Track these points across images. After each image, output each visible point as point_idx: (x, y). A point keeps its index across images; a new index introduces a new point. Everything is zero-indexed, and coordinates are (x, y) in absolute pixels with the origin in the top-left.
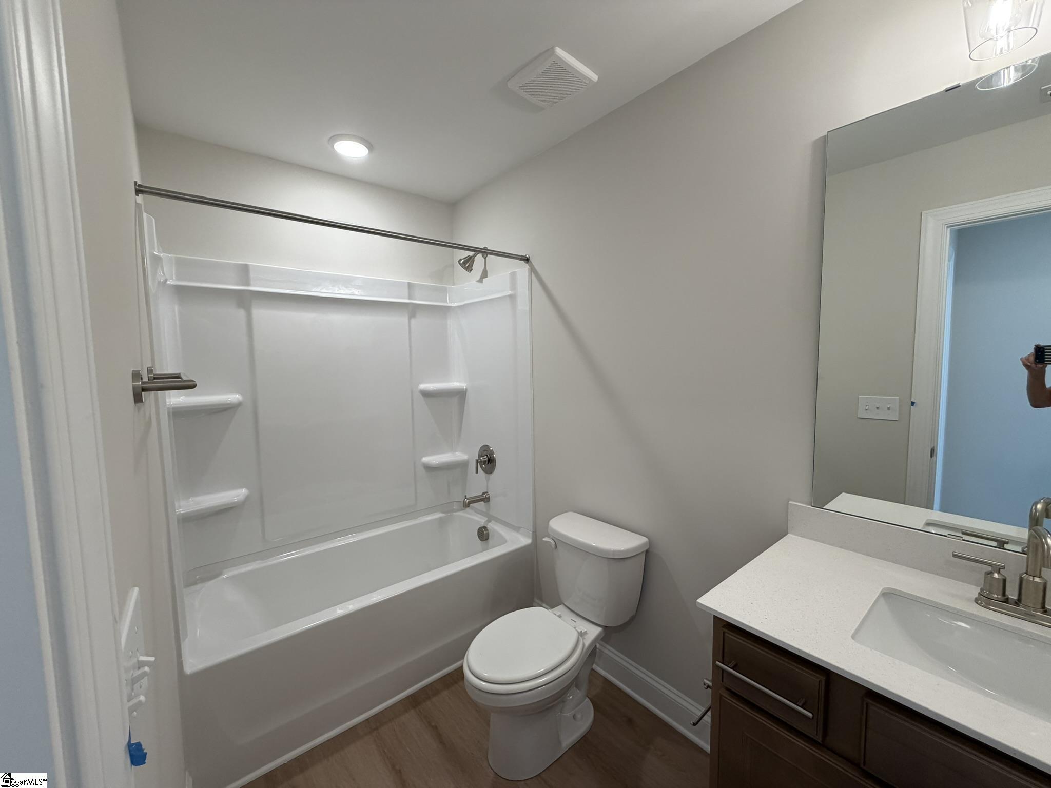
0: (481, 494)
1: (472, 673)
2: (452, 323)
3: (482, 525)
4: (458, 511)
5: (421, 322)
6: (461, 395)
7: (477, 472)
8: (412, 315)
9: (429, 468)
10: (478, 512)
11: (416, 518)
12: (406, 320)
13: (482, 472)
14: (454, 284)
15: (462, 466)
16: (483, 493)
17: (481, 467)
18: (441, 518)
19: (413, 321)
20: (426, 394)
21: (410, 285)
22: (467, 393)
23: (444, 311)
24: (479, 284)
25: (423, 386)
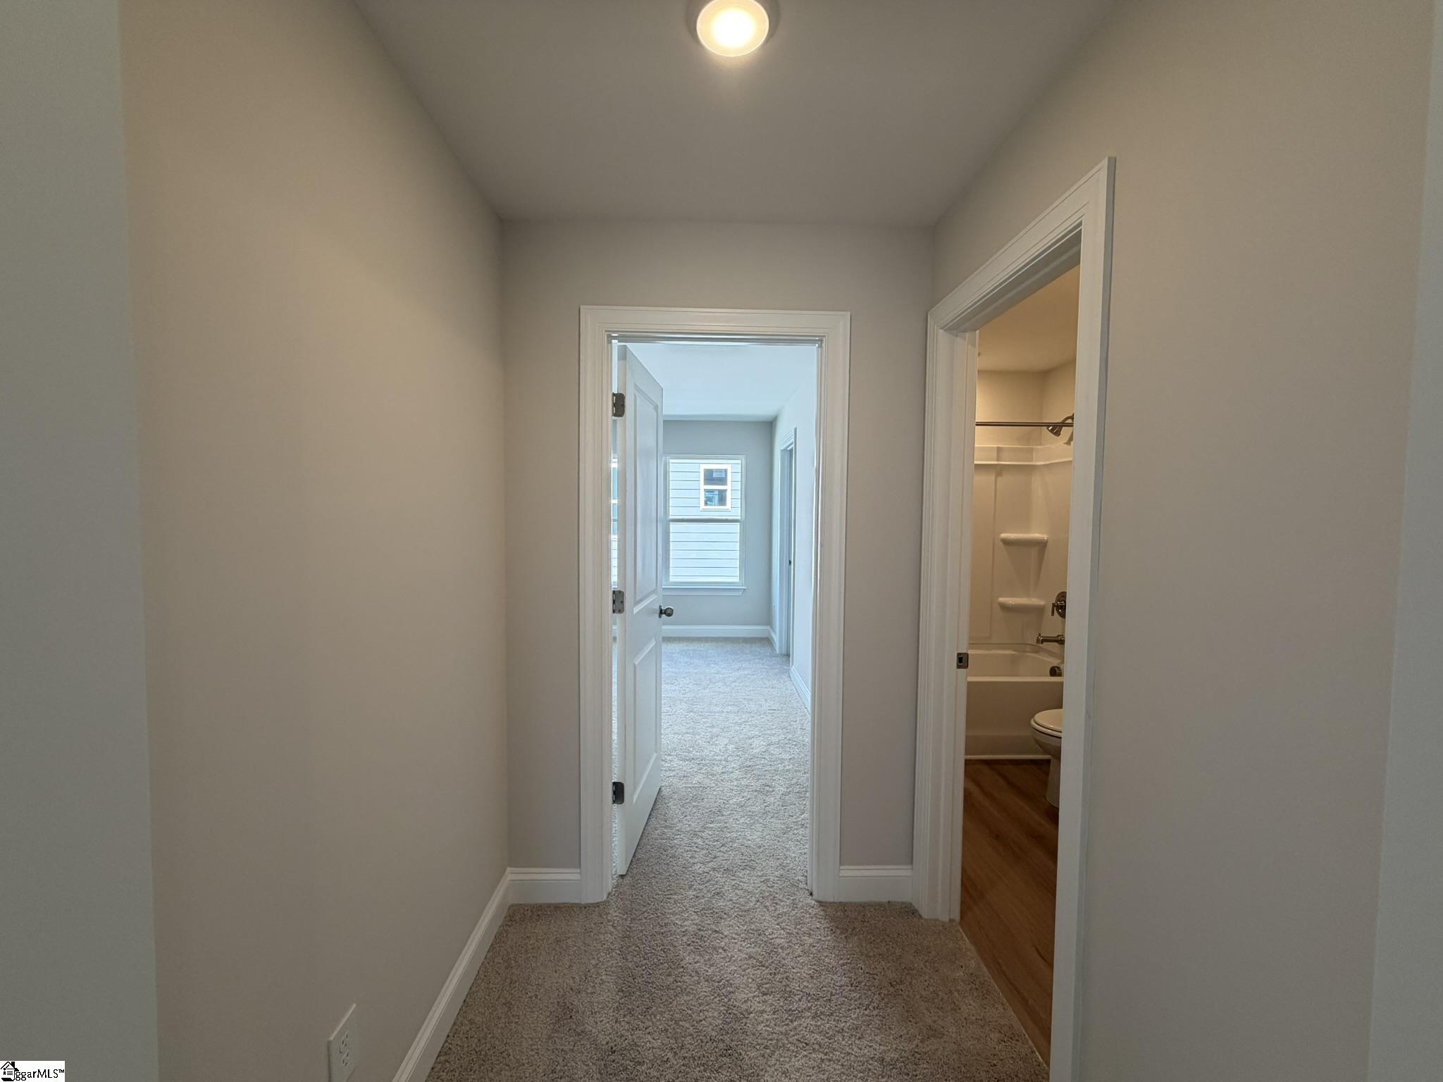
0: (1056, 635)
1: (1036, 723)
2: (1037, 481)
3: (1055, 665)
4: (1029, 652)
5: (1006, 480)
6: (1041, 545)
7: (1053, 614)
8: (999, 474)
9: (1005, 608)
10: (1051, 654)
11: (989, 650)
12: (993, 478)
13: (1058, 616)
14: (1041, 445)
15: (1039, 610)
16: (1058, 636)
17: (1058, 611)
18: (1012, 655)
19: (999, 479)
20: (1007, 542)
21: (999, 449)
22: (1048, 544)
23: (1031, 469)
24: (1066, 446)
25: (1003, 535)
